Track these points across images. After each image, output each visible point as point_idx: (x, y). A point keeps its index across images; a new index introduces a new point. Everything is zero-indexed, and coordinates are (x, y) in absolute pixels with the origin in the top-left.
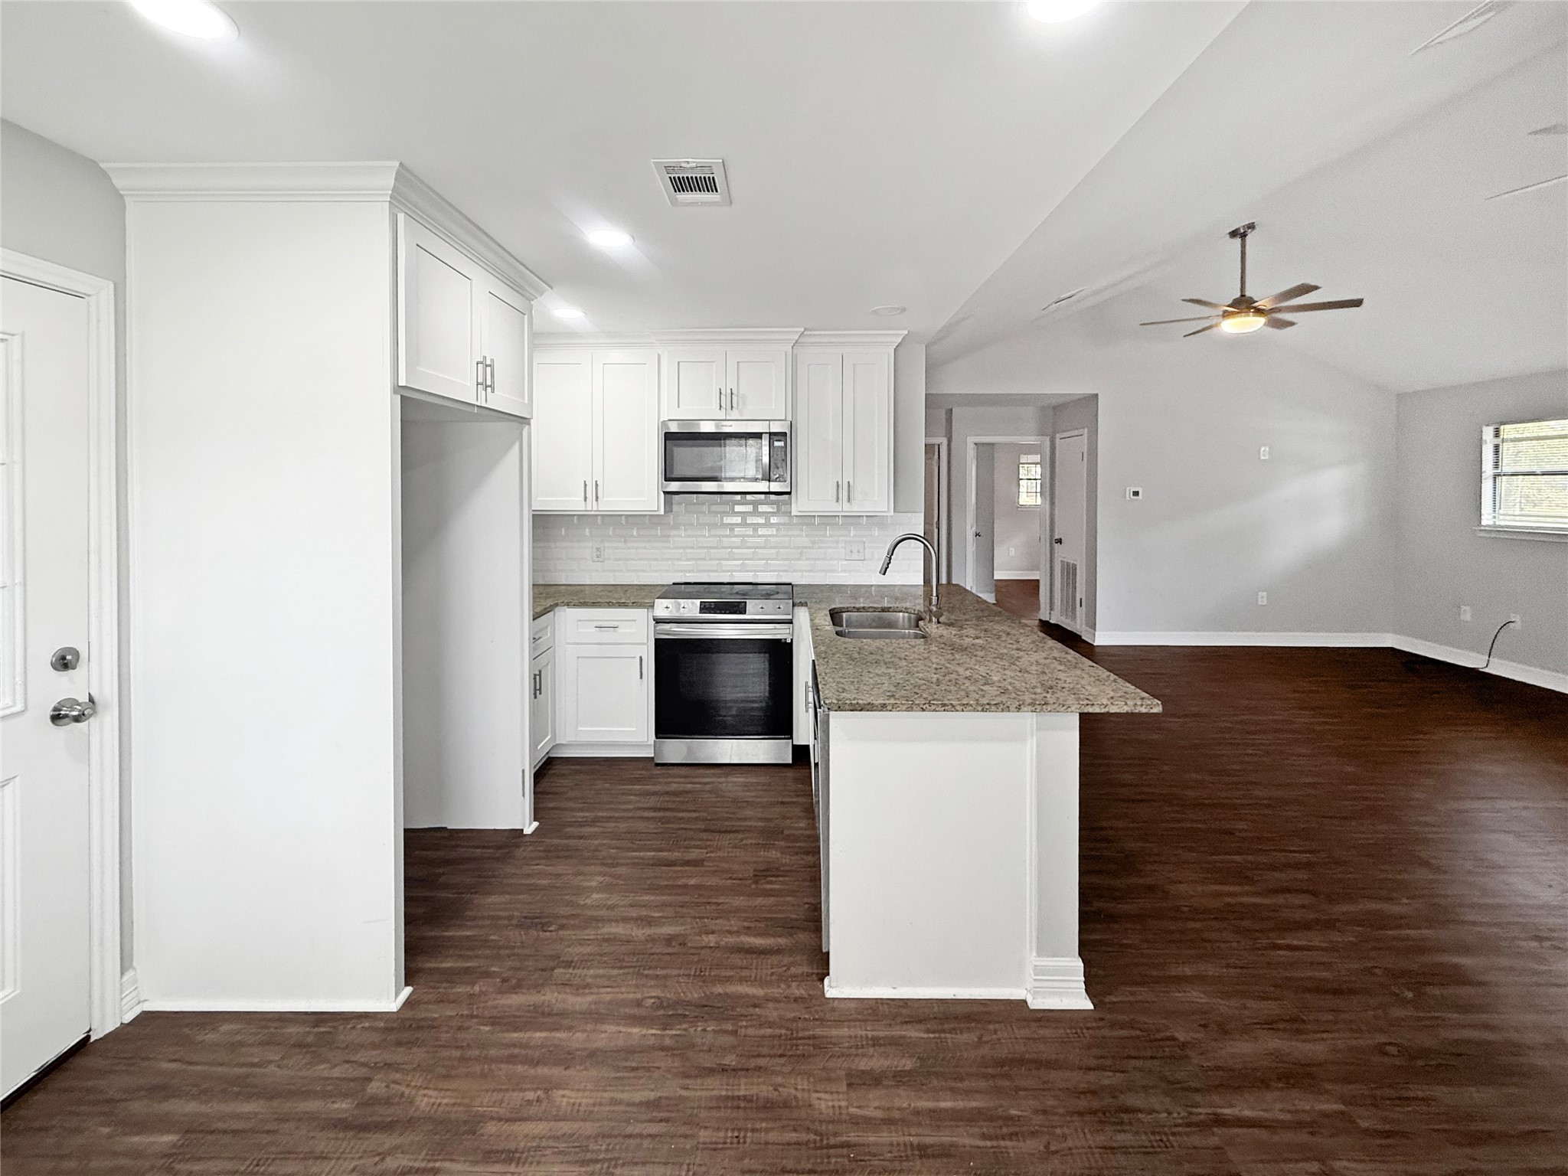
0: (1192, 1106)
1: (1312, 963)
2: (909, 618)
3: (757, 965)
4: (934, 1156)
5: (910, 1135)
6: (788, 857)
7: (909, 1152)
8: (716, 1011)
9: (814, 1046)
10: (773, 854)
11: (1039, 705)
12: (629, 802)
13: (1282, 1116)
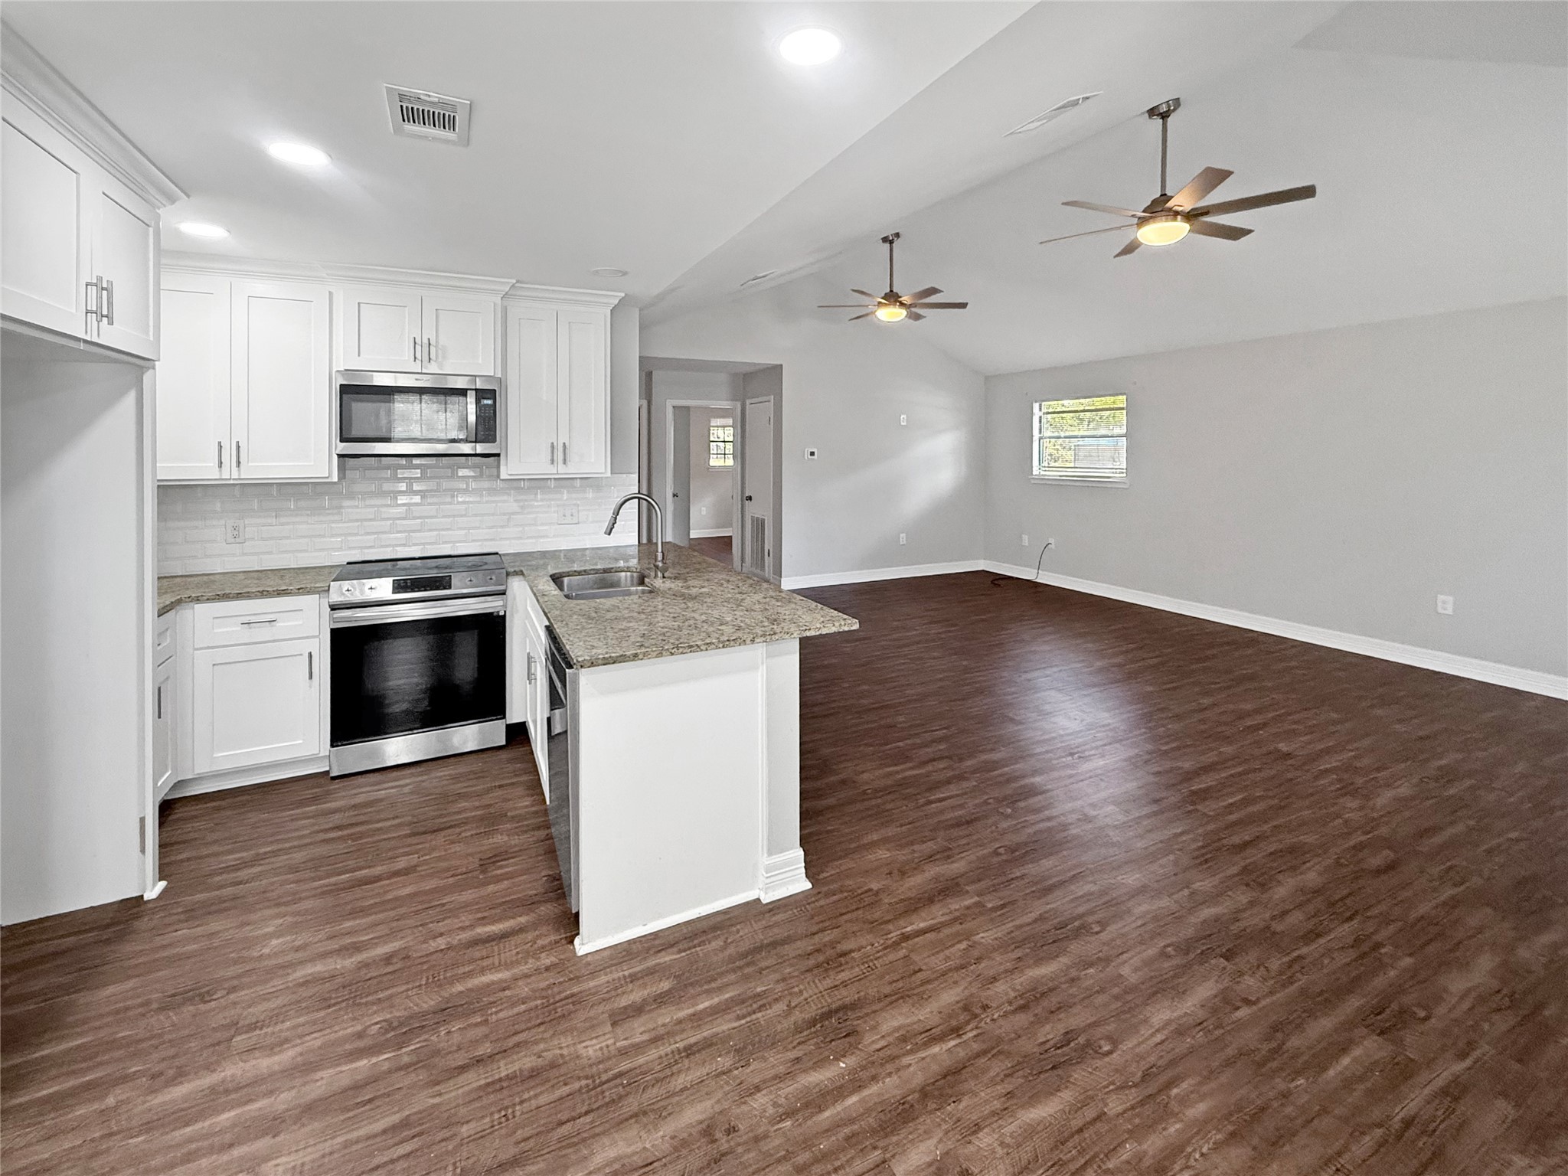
0: (887, 934)
1: (952, 807)
2: (632, 577)
3: (499, 950)
4: (699, 1051)
5: (676, 1043)
6: (516, 837)
7: (677, 1057)
8: (460, 1009)
9: (573, 1003)
10: (499, 839)
11: (769, 636)
12: (303, 827)
13: (943, 919)
